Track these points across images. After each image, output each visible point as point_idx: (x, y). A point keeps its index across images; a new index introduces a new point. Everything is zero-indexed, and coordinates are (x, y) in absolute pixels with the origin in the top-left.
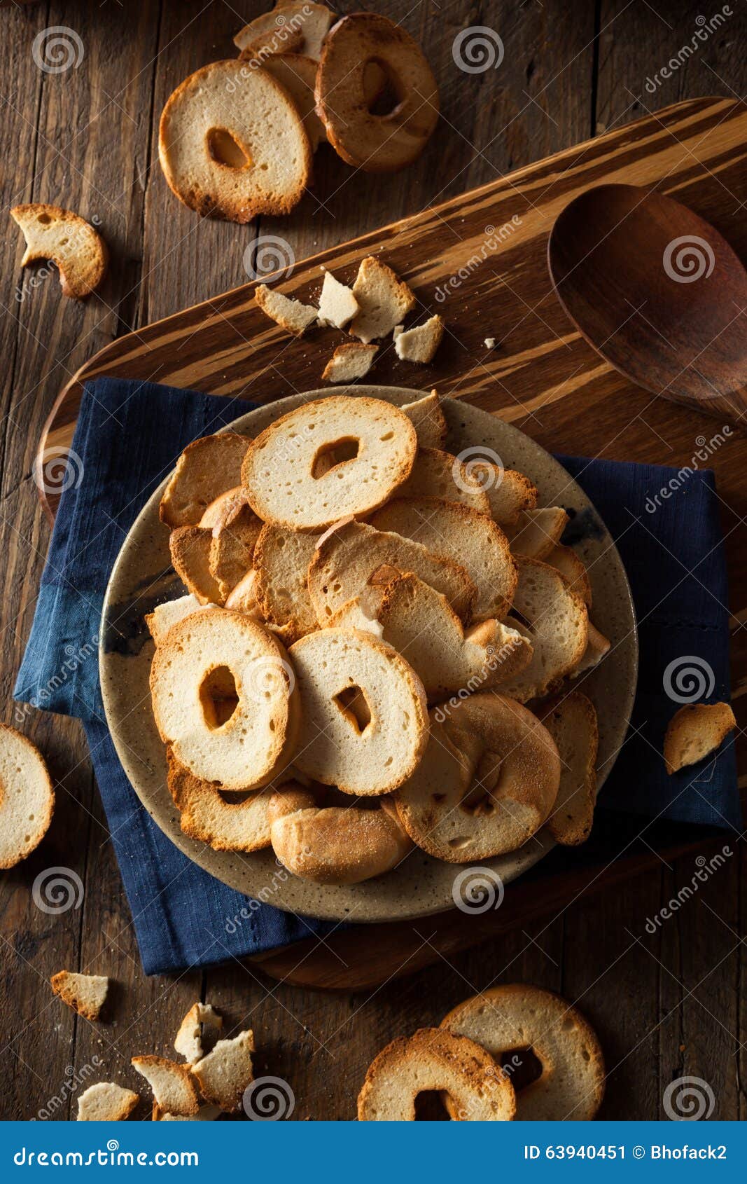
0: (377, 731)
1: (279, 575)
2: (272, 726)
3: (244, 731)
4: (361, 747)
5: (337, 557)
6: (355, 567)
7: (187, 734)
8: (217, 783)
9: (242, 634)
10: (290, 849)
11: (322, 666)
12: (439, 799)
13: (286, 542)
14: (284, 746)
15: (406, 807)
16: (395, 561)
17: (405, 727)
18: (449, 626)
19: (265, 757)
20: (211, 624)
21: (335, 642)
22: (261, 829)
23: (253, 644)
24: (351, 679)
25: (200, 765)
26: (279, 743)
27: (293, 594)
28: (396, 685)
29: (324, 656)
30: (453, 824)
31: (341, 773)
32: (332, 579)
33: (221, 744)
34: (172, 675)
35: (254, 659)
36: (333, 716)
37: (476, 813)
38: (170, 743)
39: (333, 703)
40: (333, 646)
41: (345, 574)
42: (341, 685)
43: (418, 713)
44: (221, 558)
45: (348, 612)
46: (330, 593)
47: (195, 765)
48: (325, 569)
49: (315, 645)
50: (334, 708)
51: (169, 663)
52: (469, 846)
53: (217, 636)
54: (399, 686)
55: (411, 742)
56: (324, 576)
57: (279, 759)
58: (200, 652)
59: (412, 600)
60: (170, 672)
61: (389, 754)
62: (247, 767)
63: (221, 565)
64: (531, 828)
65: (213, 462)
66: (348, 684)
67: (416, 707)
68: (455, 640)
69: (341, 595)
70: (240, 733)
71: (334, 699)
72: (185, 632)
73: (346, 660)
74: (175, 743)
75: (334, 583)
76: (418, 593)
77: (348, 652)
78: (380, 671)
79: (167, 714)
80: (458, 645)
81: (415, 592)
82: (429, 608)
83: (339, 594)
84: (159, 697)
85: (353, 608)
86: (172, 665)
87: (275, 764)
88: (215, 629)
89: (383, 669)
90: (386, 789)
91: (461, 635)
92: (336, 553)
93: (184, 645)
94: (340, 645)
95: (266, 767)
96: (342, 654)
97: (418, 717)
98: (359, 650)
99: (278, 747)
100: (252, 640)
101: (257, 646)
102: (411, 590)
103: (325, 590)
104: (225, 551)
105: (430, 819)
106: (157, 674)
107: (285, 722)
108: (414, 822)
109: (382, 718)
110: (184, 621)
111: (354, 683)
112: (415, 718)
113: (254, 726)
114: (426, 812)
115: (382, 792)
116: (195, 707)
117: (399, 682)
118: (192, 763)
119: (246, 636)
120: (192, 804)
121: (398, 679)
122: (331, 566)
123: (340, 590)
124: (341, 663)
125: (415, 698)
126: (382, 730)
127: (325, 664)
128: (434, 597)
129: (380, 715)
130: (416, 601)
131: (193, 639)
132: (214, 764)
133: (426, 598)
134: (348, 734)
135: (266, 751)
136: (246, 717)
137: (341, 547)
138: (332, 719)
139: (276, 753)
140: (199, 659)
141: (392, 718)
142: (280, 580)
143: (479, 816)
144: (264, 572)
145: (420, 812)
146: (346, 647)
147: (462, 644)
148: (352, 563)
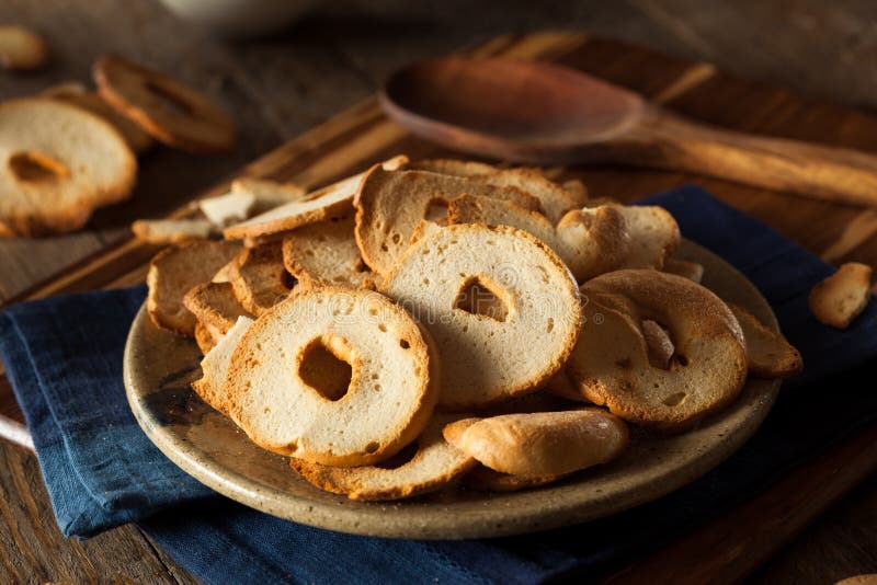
0: (519, 305)
1: (326, 271)
2: (405, 345)
3: (375, 377)
4: (512, 331)
5: (381, 206)
6: (404, 212)
7: (308, 427)
8: (372, 447)
9: (320, 302)
10: (496, 432)
11: (424, 285)
12: (625, 365)
13: (315, 252)
14: (429, 353)
15: (596, 382)
16: (443, 193)
17: (546, 280)
18: (532, 223)
19: (414, 376)
20: (279, 318)
21: (427, 252)
22: (449, 461)
23: (338, 300)
24: (463, 275)
25: (342, 443)
26: (423, 353)
27: (351, 279)
28: (514, 249)
29: (422, 274)
30: (657, 386)
31: (506, 375)
32: (387, 231)
33: (355, 408)
34: (258, 391)
35: (349, 312)
36: (463, 324)
37: (673, 368)
38: (292, 447)
39: (457, 311)
40: (426, 258)
41: (398, 221)
42: (455, 288)
43: (551, 258)
44: (252, 290)
45: (422, 234)
46: (392, 248)
47: (335, 444)
48: (374, 225)
49: (406, 270)
50: (460, 314)
51: (248, 385)
52: (688, 401)
53: (293, 325)
54: (517, 248)
55: (561, 289)
56: (377, 233)
57: (431, 368)
58: (280, 350)
59: (481, 212)
60: (255, 391)
61: (546, 318)
62: (399, 404)
63: (255, 295)
64: (739, 362)
65: (188, 268)
66: (462, 282)
67: (546, 253)
68: (546, 233)
69: (405, 244)
70: (371, 381)
71: (454, 308)
72: (252, 344)
73: (447, 262)
74: (300, 444)
75: (391, 235)
76: (482, 206)
77: (445, 252)
78: (489, 248)
79: (272, 429)
80: (551, 235)
81: (479, 205)
82: (502, 215)
83: (401, 244)
84: (253, 422)
85: (425, 228)
86: (253, 384)
87: (430, 375)
88: (286, 319)
89: (490, 243)
90: (564, 353)
91: (550, 227)
92: (378, 202)
93: (257, 356)
94: (433, 251)
95: (420, 385)
96: (440, 258)
97: (554, 261)
98: (454, 242)
99: (423, 357)
100: (335, 297)
101: (343, 300)
102: (474, 205)
103: (385, 248)
104: (253, 284)
105: (629, 386)
106: (239, 404)
107: (417, 332)
108: (613, 392)
109: (517, 289)
110: (244, 338)
111: (468, 276)
112: (552, 263)
113: (383, 362)
114: (621, 381)
115: (561, 360)
116: (304, 395)
117: (515, 243)
118: (331, 445)
119: (326, 301)
120: (354, 483)
121: (513, 241)
122: (380, 218)
123: (401, 237)
124: (443, 268)
125: (540, 246)
126: (525, 301)
127: (427, 282)
128: (501, 205)
129: (514, 288)
130: (485, 213)
131: (265, 346)
132: (358, 433)
133: (494, 207)
134: (490, 330)
135: (411, 371)
136: (370, 362)
137: (381, 193)
138: (465, 329)
139: (423, 365)
140: (283, 355)
141: (527, 282)
142: (329, 273)
143: (677, 370)
144: (309, 272)
145: (613, 382)
146: (441, 250)
147: (555, 233)
148: (399, 209)
